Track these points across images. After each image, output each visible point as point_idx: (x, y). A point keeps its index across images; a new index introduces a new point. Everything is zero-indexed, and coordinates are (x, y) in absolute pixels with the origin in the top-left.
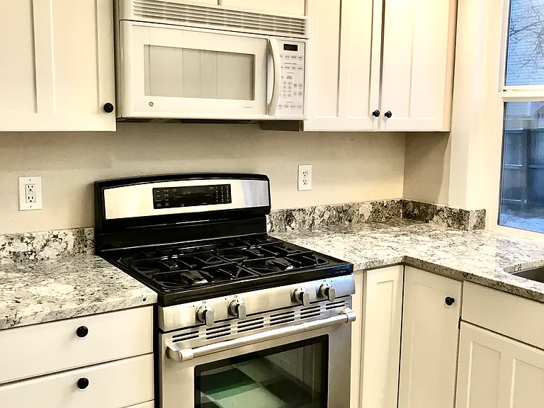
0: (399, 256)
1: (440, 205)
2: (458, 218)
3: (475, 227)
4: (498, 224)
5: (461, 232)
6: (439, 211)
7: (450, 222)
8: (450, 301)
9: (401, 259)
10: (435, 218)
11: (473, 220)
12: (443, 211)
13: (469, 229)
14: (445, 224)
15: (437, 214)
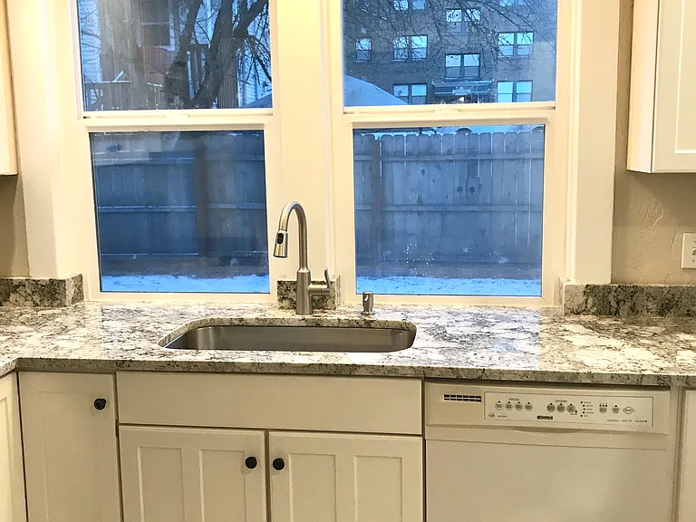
0: (11, 361)
1: (16, 278)
2: (49, 292)
3: (74, 300)
4: (101, 291)
5: (57, 311)
6: (18, 286)
7: (37, 298)
8: (100, 404)
9: (14, 364)
10: (13, 297)
11: (70, 292)
12: (24, 286)
13: (67, 304)
14: (30, 303)
15: (15, 291)
